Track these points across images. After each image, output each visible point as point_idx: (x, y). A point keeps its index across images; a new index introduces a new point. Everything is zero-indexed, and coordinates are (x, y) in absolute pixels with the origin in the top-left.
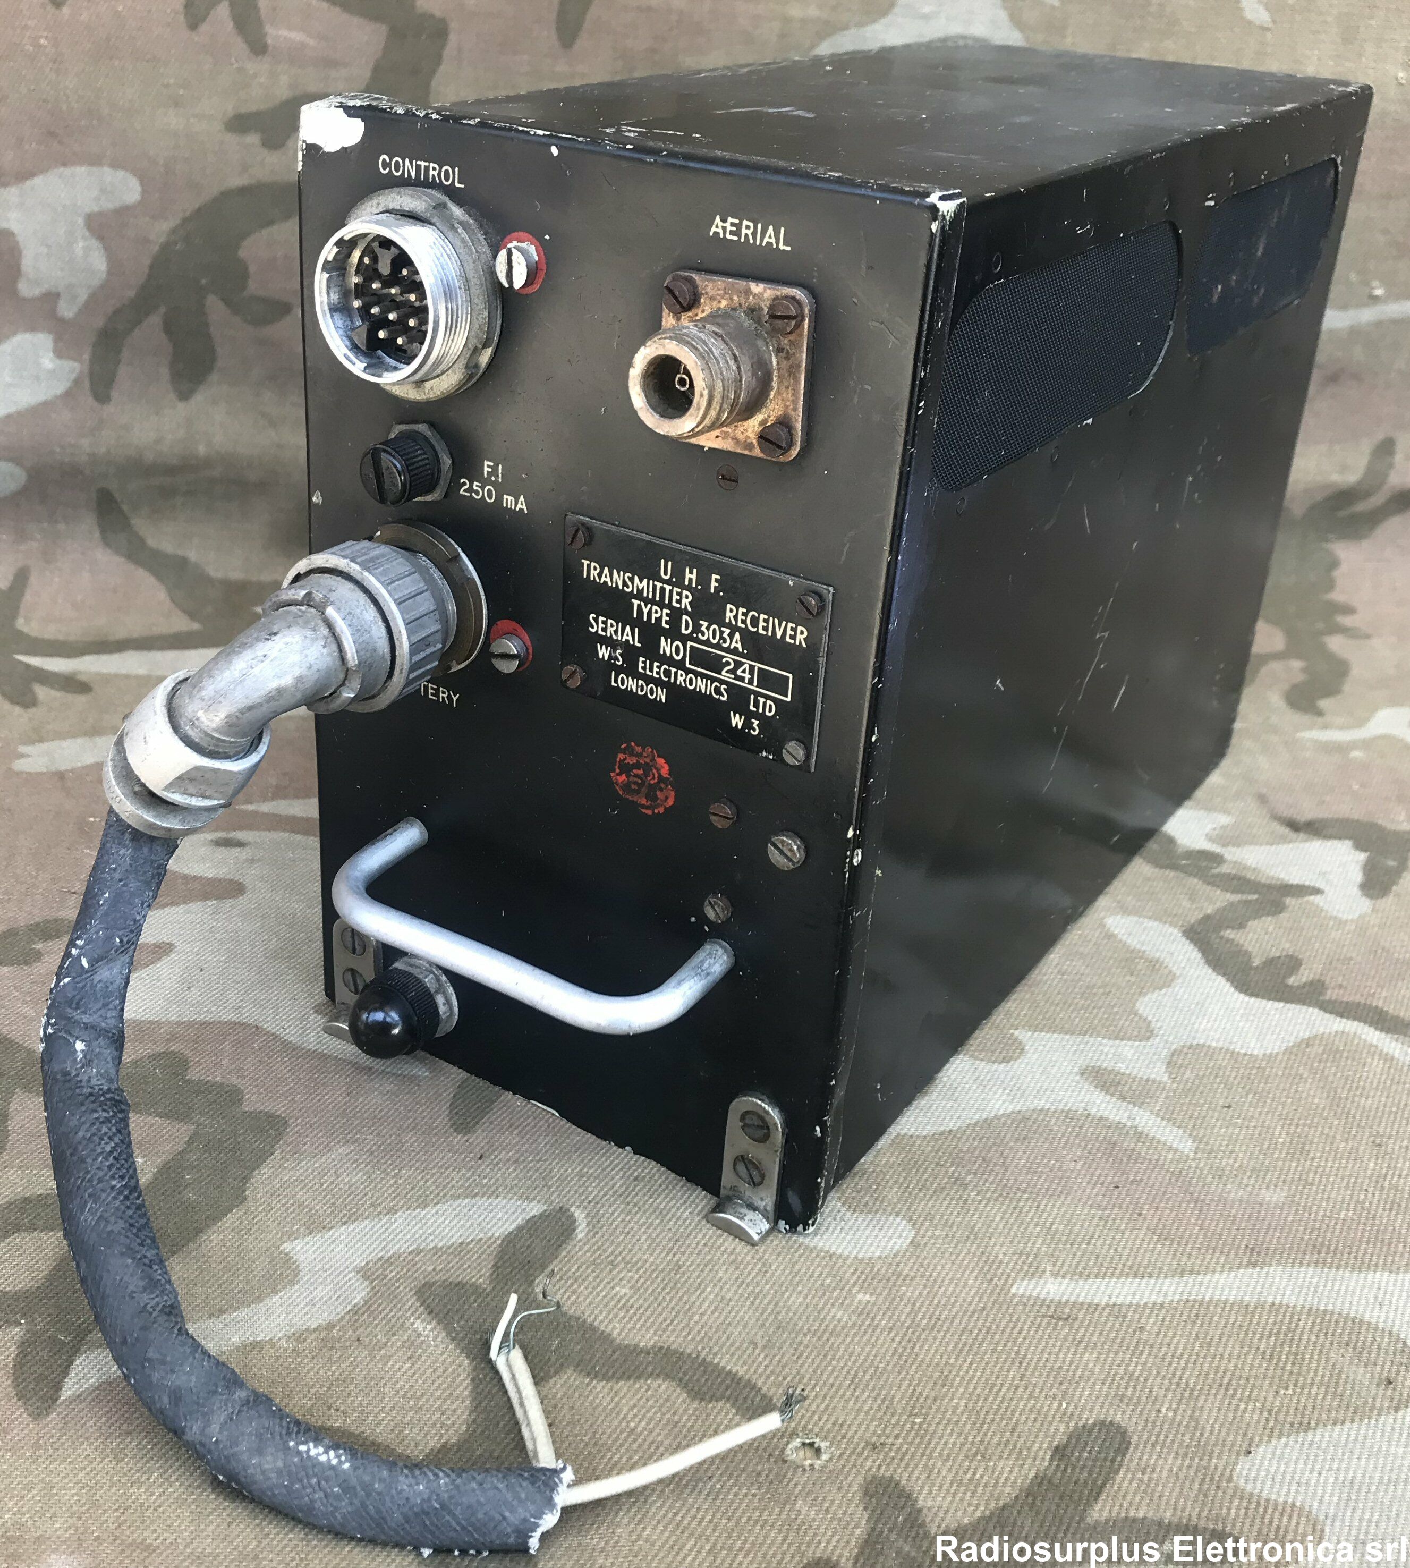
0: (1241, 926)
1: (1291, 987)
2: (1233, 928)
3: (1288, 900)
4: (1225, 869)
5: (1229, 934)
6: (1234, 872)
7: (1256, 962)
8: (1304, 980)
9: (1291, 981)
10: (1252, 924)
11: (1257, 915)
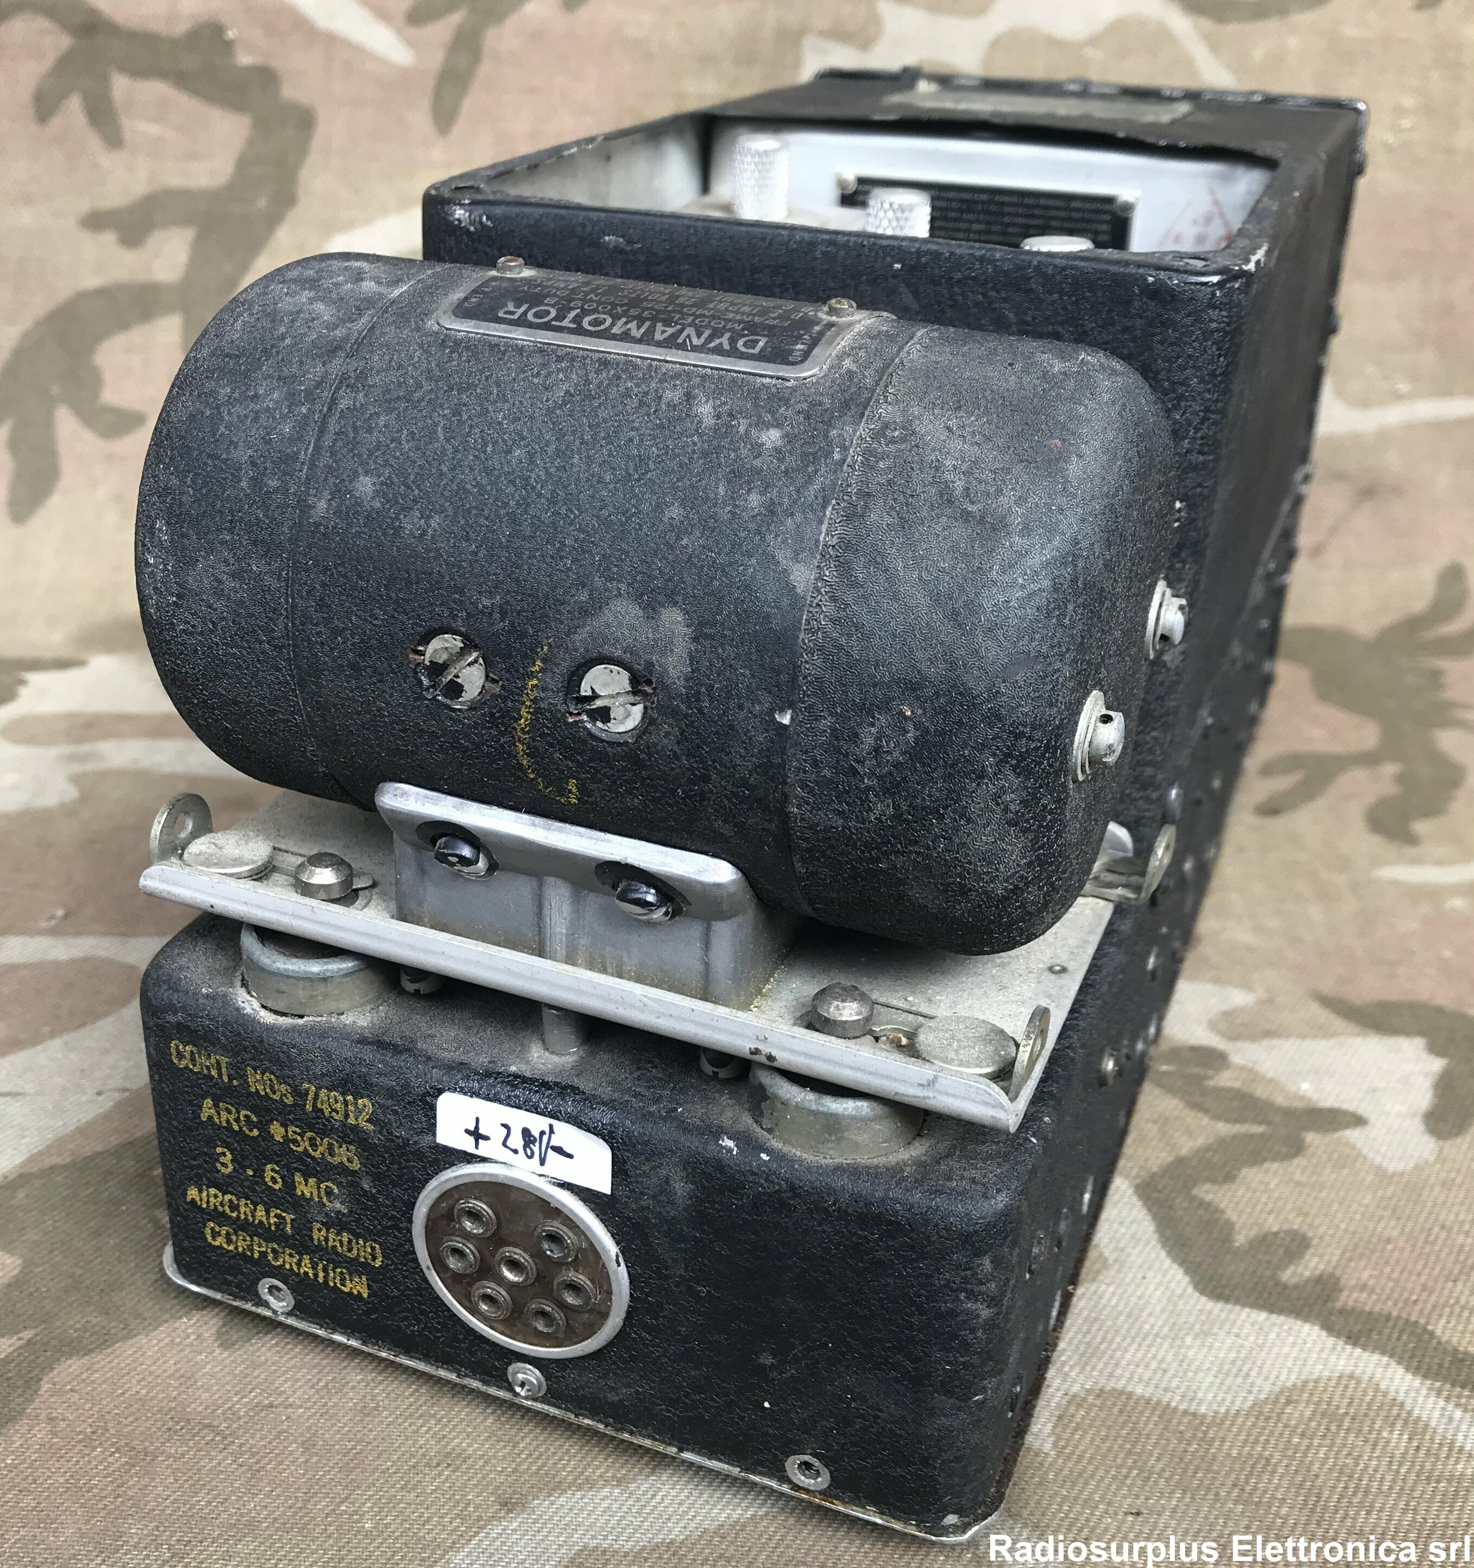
0: (1229, 1178)
1: (1285, 1287)
2: (1213, 1181)
3: (1310, 1137)
4: (1225, 1079)
5: (1207, 1192)
6: (1237, 1085)
7: (1240, 1240)
8: (1307, 1274)
9: (1287, 1275)
10: (1248, 1173)
11: (1256, 1159)
